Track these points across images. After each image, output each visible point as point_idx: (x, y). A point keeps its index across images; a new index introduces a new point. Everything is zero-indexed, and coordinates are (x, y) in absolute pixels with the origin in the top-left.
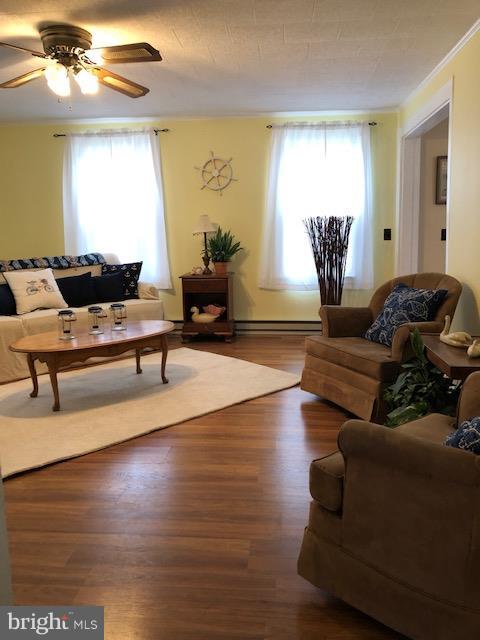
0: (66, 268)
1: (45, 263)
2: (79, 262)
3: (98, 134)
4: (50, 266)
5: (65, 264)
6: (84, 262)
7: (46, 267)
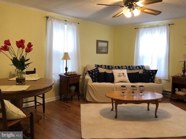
0: (131, 69)
1: (125, 68)
2: (136, 68)
3: (148, 27)
4: (127, 69)
5: (131, 68)
6: (138, 68)
7: (125, 69)
